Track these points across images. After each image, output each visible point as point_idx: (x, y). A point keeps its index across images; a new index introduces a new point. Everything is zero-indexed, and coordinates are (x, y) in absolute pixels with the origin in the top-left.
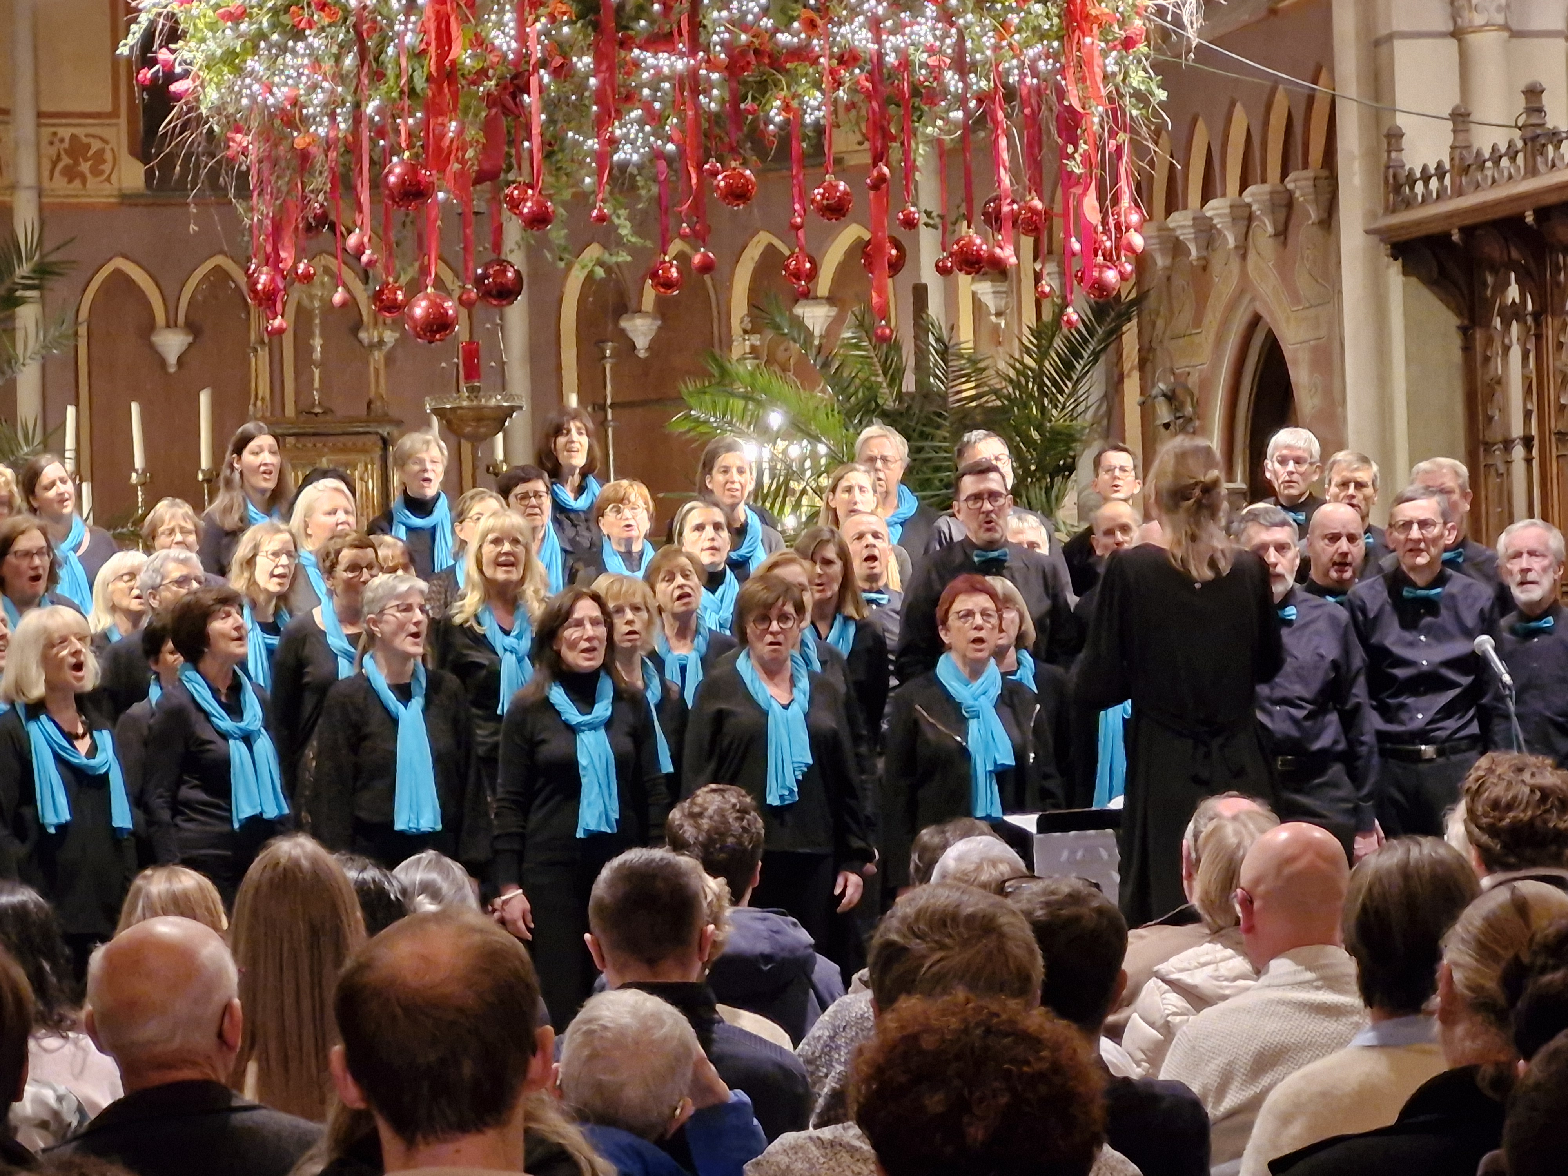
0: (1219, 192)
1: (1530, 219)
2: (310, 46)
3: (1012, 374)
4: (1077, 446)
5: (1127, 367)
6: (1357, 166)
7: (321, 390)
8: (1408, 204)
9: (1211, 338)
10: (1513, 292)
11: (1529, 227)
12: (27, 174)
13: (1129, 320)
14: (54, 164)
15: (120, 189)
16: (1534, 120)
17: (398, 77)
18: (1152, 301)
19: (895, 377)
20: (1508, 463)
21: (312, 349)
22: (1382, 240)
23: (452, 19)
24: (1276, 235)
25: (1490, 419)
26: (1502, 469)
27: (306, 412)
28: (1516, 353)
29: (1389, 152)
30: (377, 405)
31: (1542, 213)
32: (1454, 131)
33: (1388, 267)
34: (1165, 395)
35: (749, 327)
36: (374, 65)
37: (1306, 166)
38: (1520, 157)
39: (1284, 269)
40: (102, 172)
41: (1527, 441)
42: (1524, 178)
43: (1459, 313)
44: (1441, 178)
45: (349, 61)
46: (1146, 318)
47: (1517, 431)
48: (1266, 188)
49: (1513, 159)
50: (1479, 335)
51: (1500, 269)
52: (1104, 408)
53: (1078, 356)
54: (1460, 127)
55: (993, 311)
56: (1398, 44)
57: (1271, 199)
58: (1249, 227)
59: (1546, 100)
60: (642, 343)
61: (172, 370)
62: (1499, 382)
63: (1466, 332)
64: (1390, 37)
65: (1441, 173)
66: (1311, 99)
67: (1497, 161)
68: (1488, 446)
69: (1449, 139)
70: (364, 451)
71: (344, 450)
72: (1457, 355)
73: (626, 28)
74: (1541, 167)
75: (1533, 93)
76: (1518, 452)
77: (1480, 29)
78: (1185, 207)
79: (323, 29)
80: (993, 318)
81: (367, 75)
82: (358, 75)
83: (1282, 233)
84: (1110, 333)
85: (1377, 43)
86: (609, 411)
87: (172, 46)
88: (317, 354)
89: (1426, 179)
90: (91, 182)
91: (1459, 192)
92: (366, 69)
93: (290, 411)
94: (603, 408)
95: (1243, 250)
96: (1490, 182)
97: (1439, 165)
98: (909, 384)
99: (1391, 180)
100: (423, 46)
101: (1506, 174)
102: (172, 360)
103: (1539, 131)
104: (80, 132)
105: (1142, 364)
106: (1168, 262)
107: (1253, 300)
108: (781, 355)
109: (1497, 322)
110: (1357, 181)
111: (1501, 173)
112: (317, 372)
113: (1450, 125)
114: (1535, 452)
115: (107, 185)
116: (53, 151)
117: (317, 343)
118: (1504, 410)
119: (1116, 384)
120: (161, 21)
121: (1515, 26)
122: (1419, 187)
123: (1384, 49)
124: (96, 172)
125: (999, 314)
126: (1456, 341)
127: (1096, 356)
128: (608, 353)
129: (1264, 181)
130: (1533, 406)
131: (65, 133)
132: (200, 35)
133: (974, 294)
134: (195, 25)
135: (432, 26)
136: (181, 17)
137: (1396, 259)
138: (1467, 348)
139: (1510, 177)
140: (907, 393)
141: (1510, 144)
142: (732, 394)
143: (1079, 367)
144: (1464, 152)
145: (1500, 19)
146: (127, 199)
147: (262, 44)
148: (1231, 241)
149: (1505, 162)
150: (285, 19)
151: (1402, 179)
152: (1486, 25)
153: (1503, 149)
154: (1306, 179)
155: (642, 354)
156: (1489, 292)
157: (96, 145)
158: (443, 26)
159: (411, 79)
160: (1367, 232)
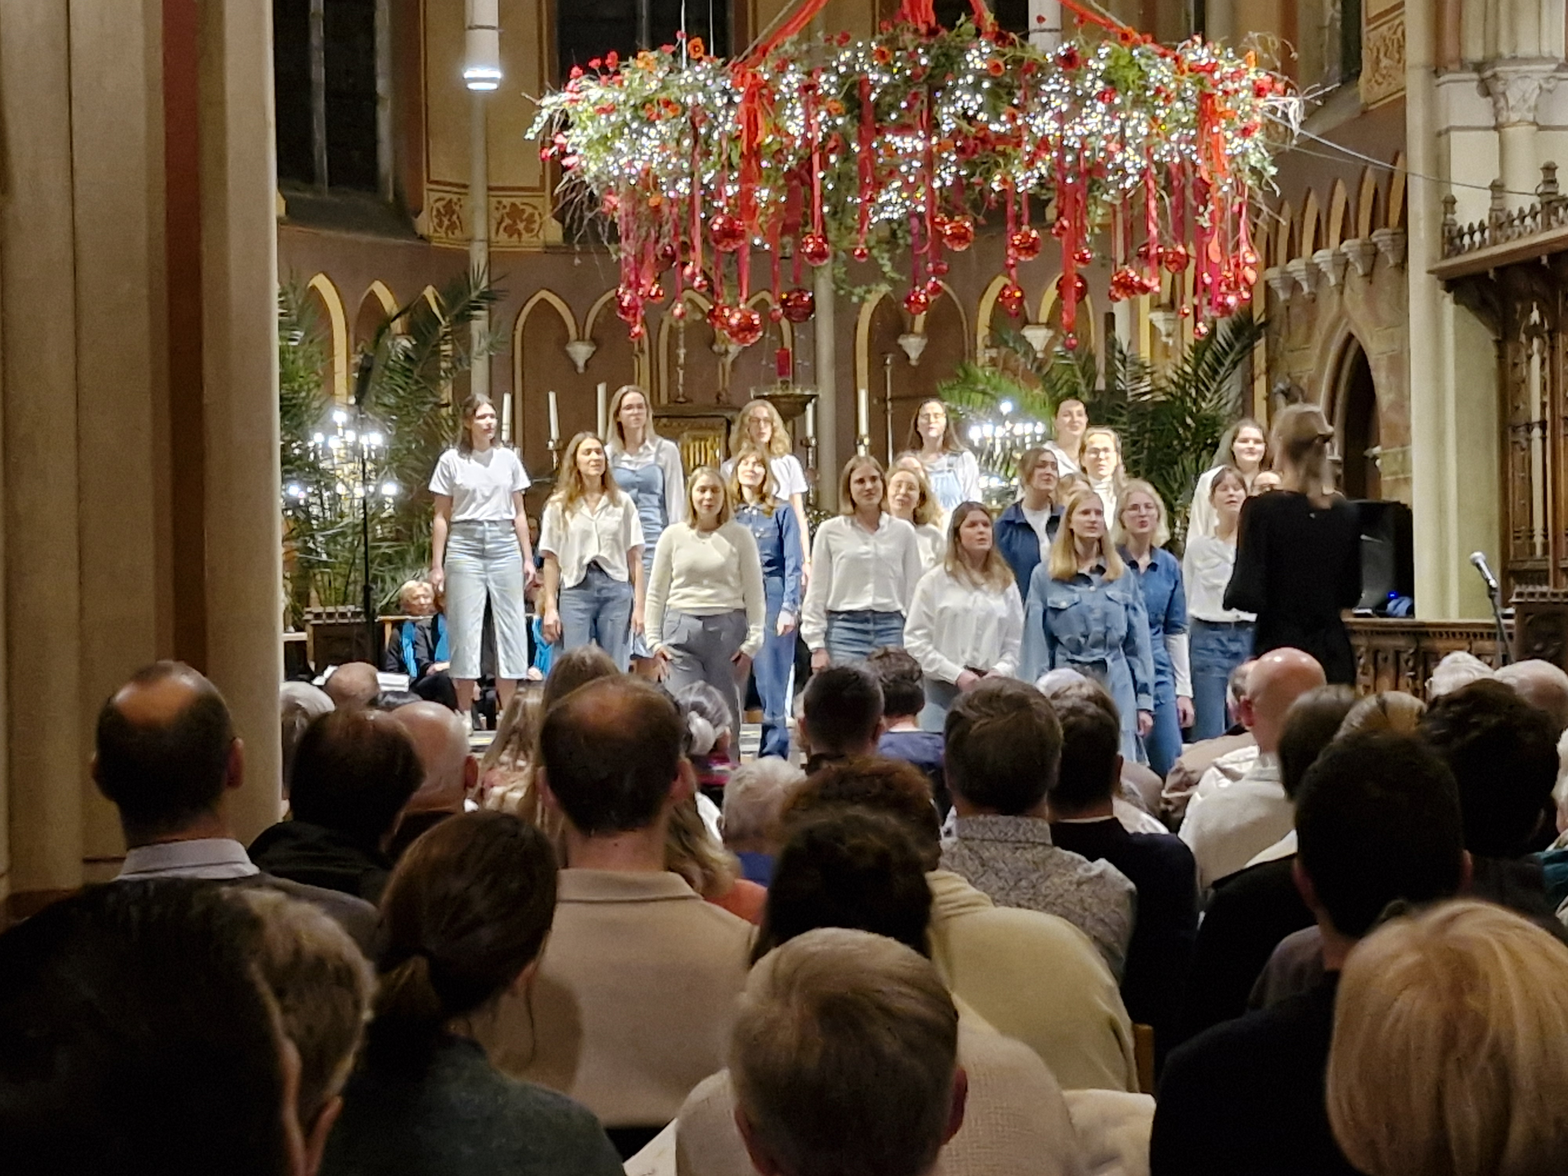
0: (1324, 244)
1: (1545, 260)
2: (659, 132)
3: (1175, 378)
4: (1221, 429)
5: (1257, 372)
6: (1422, 224)
7: (684, 385)
8: (1459, 251)
9: (1317, 351)
10: (1535, 316)
11: (1544, 267)
12: (480, 232)
13: (1260, 338)
14: (499, 224)
15: (545, 242)
16: (1549, 190)
17: (720, 155)
18: (1276, 325)
19: (1091, 379)
20: (1529, 440)
21: (678, 356)
22: (1439, 279)
23: (759, 115)
24: (1365, 275)
25: (1517, 408)
26: (1525, 444)
27: (673, 399)
28: (1536, 360)
29: (1445, 214)
30: (723, 398)
31: (1554, 257)
32: (1493, 198)
33: (1444, 297)
34: (1283, 392)
35: (989, 344)
36: (704, 147)
37: (1386, 225)
38: (1539, 217)
39: (1370, 300)
40: (532, 230)
41: (1543, 425)
42: (1542, 232)
43: (1496, 332)
44: (1483, 232)
45: (686, 142)
46: (1272, 337)
47: (1536, 417)
48: (1358, 241)
49: (1534, 218)
50: (1510, 348)
51: (1527, 298)
52: (1240, 402)
53: (1221, 364)
54: (1497, 195)
55: (1164, 332)
56: (1454, 135)
57: (1362, 250)
58: (1346, 269)
59: (1559, 175)
60: (914, 355)
61: (581, 370)
62: (1523, 381)
63: (1500, 344)
64: (1448, 130)
65: (1482, 228)
66: (1391, 175)
67: (1523, 219)
68: (1515, 429)
69: (1489, 204)
70: (712, 428)
71: (701, 428)
72: (1493, 363)
73: (881, 120)
74: (1554, 224)
75: (1549, 169)
76: (1537, 432)
77: (1514, 124)
78: (1300, 256)
79: (667, 121)
80: (1164, 339)
81: (699, 154)
82: (692, 155)
83: (1369, 275)
84: (1244, 348)
85: (1439, 134)
86: (889, 405)
87: (566, 133)
88: (681, 360)
89: (1472, 233)
90: (525, 236)
91: (1495, 243)
92: (698, 150)
93: (664, 400)
94: (885, 401)
95: (1341, 287)
96: (1516, 235)
97: (1481, 224)
98: (1101, 384)
99: (1446, 234)
100: (738, 133)
101: (1528, 229)
102: (581, 363)
103: (1553, 197)
104: (518, 201)
105: (1268, 371)
106: (1288, 296)
107: (1347, 324)
108: (1012, 364)
109: (1523, 338)
110: (1422, 235)
111: (1526, 227)
112: (681, 372)
113: (1489, 193)
114: (1548, 433)
115: (535, 239)
116: (497, 215)
117: (682, 352)
118: (1528, 402)
119: (1249, 383)
120: (557, 115)
121: (1541, 123)
122: (1467, 240)
123: (1443, 139)
124: (529, 230)
125: (1169, 335)
126: (1493, 352)
127: (1235, 364)
128: (888, 361)
129: (1356, 236)
130: (1547, 399)
131: (506, 201)
132: (583, 125)
133: (1151, 322)
134: (580, 119)
135: (744, 118)
136: (570, 112)
137: (1448, 291)
138: (1501, 357)
139: (1531, 231)
140: (1100, 391)
141: (1533, 207)
142: (972, 390)
143: (1222, 373)
144: (1499, 213)
145: (1530, 117)
146: (550, 249)
147: (626, 131)
148: (1333, 280)
149: (1528, 221)
150: (642, 113)
151: (1455, 233)
152: (1519, 121)
153: (1527, 210)
154: (1386, 234)
155: (913, 363)
156: (1517, 317)
157: (529, 210)
158: (752, 118)
159: (729, 157)
160: (1430, 272)
